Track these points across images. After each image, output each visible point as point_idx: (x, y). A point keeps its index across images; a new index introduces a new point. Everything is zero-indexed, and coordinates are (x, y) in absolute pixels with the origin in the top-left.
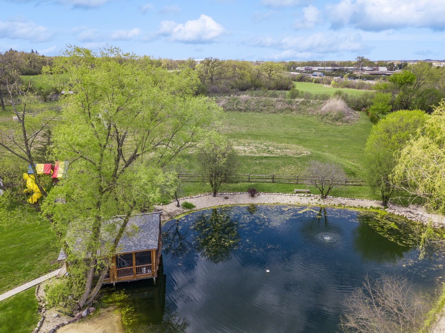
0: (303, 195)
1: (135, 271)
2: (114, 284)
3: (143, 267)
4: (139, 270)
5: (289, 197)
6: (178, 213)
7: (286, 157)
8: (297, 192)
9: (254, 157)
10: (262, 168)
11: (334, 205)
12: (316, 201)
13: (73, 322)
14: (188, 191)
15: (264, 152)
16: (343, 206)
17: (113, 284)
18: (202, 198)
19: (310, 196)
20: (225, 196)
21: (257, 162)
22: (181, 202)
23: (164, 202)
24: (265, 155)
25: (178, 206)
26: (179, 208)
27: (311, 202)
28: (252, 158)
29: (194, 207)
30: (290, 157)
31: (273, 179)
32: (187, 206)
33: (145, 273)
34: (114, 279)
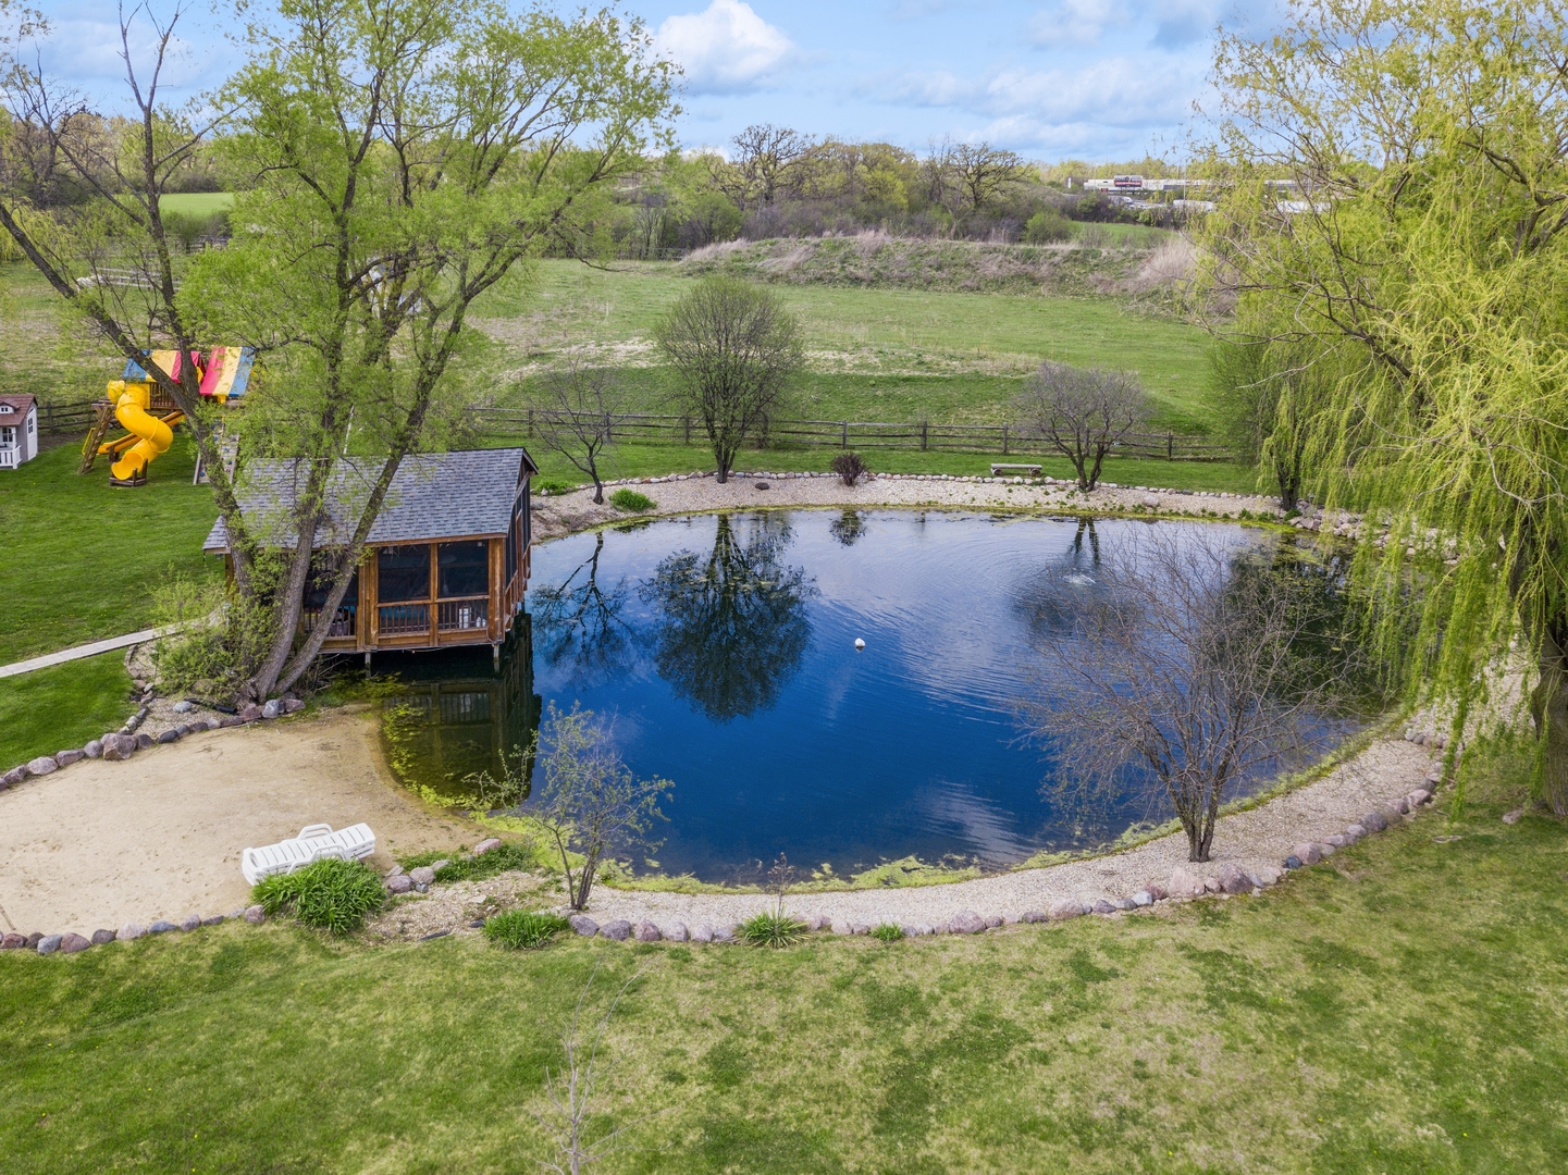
0: (1017, 479)
1: (434, 613)
2: (368, 659)
3: (462, 604)
4: (448, 616)
5: (970, 487)
6: (596, 520)
7: (978, 378)
8: (999, 473)
9: (871, 378)
10: (894, 412)
11: (1122, 508)
12: (1062, 496)
13: (234, 724)
14: (636, 466)
15: (904, 367)
16: (1149, 510)
17: (363, 655)
18: (681, 485)
19: (1043, 483)
20: (756, 481)
21: (879, 393)
22: (610, 490)
23: (554, 487)
24: (905, 373)
25: (599, 499)
26: (600, 508)
27: (1043, 499)
28: (861, 381)
29: (654, 506)
30: (991, 379)
31: (924, 435)
32: (628, 502)
33: (468, 629)
34: (370, 639)
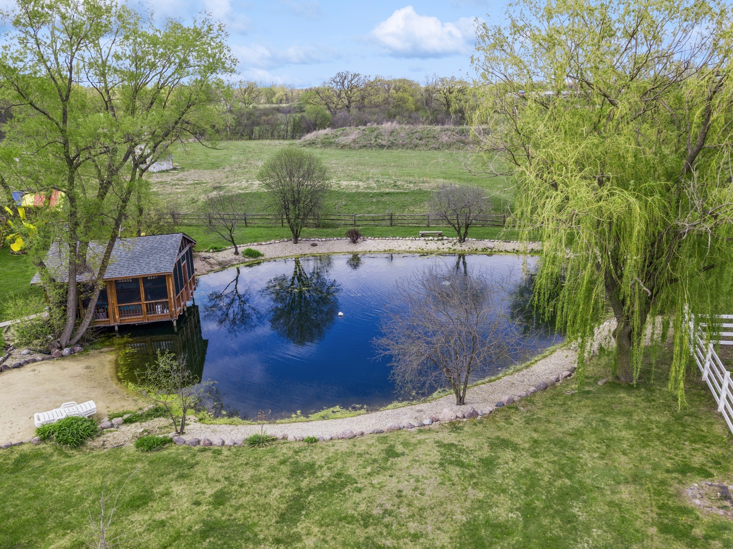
0: (431, 238)
1: (144, 308)
2: (116, 328)
3: (156, 304)
4: (151, 309)
5: (409, 242)
6: (235, 263)
7: (421, 192)
8: (423, 235)
9: (371, 193)
10: (380, 209)
11: (477, 250)
12: (450, 245)
13: (48, 359)
14: (256, 237)
15: (388, 188)
16: (490, 250)
17: (114, 326)
18: (276, 245)
19: (442, 239)
20: (311, 243)
21: (374, 200)
22: (242, 249)
23: (216, 248)
24: (387, 190)
25: (236, 253)
26: (237, 257)
27: (441, 247)
28: (366, 195)
29: (262, 255)
30: (426, 192)
31: (391, 219)
32: (251, 254)
33: (160, 314)
34: (116, 320)
